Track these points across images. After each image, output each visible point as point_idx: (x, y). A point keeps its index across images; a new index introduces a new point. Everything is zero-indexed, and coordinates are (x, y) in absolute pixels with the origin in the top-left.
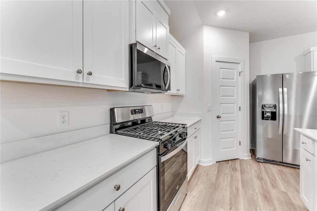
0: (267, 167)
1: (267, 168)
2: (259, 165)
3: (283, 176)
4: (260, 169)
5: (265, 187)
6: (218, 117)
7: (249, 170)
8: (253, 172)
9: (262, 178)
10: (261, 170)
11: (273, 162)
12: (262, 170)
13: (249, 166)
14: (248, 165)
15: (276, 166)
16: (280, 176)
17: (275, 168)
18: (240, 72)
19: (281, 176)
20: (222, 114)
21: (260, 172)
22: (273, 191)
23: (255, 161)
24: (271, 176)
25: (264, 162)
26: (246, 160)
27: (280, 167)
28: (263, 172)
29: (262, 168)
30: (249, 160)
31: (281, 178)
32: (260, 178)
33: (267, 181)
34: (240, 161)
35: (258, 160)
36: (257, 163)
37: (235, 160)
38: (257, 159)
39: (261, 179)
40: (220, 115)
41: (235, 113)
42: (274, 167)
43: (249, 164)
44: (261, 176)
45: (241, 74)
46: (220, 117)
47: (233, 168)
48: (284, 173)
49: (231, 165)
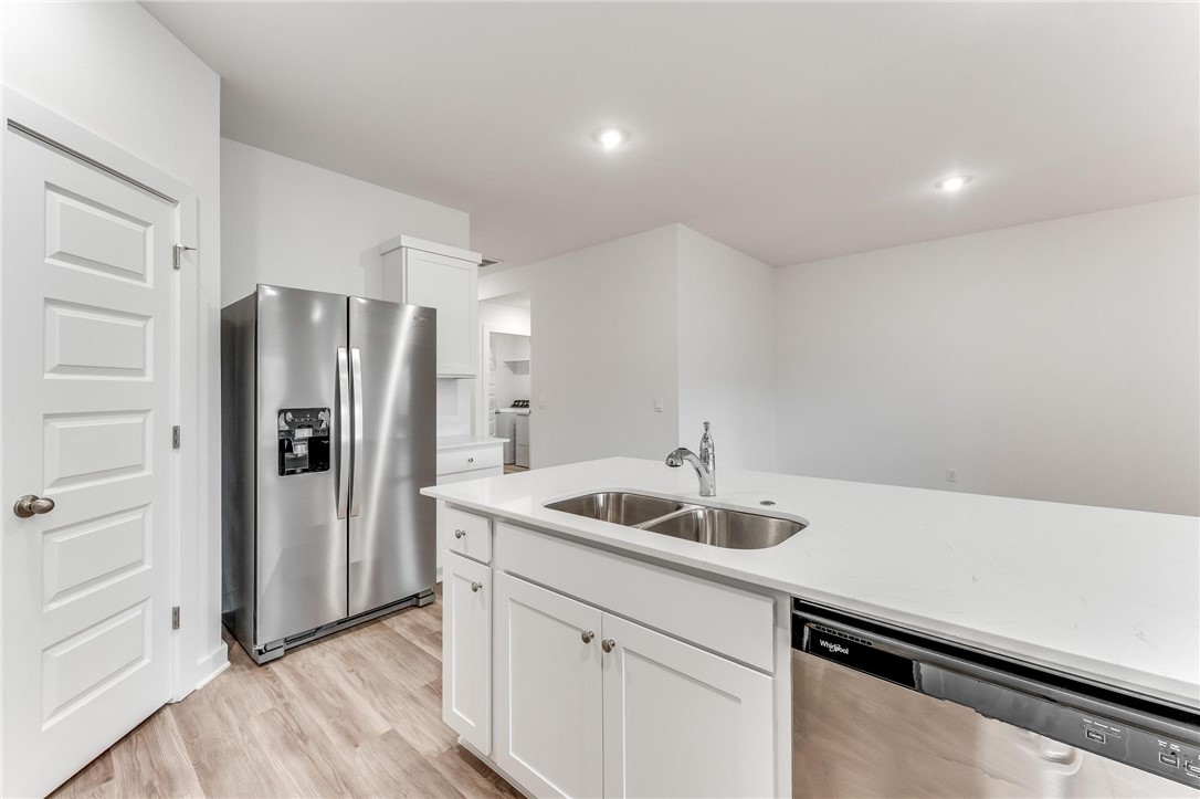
0: (303, 667)
1: (303, 672)
2: (274, 678)
3: (362, 671)
4: (280, 696)
5: (328, 770)
6: (24, 511)
7: (238, 732)
8: (257, 728)
9: (302, 736)
10: (287, 699)
11: (318, 635)
12: (290, 694)
13: (234, 709)
14: (227, 710)
15: (328, 644)
16: (352, 677)
17: (329, 656)
18: (175, 248)
19: (358, 674)
20: (61, 481)
21: (286, 706)
22: (359, 760)
23: (250, 667)
24: (327, 696)
25: (287, 652)
26: (206, 687)
27: (342, 641)
28: (295, 701)
29: (288, 683)
30: (224, 679)
31: (358, 683)
32: (295, 740)
33: (322, 732)
34: (178, 714)
35: (261, 659)
36: (259, 672)
37: (147, 726)
38: (260, 652)
39: (301, 742)
40: (48, 493)
41: (149, 462)
42: (323, 655)
43: (229, 701)
44: (294, 727)
45: (182, 256)
46: (45, 504)
47: (151, 785)
48: (360, 655)
49: (135, 774)
